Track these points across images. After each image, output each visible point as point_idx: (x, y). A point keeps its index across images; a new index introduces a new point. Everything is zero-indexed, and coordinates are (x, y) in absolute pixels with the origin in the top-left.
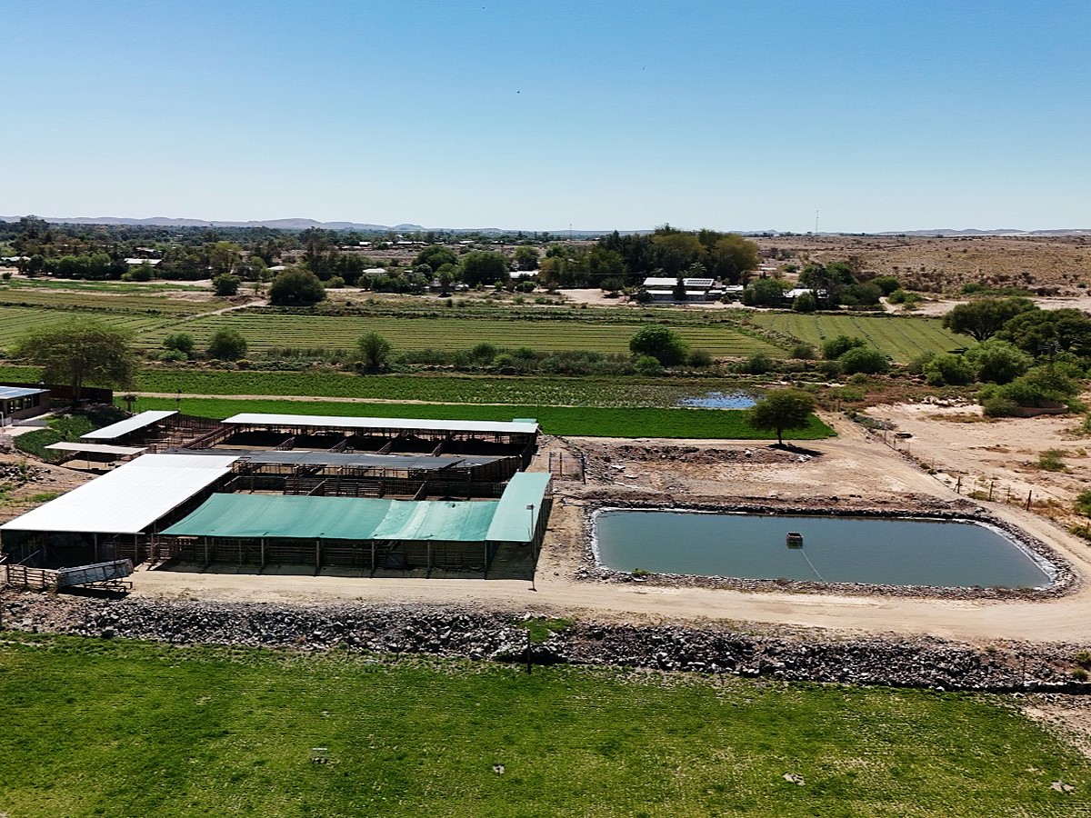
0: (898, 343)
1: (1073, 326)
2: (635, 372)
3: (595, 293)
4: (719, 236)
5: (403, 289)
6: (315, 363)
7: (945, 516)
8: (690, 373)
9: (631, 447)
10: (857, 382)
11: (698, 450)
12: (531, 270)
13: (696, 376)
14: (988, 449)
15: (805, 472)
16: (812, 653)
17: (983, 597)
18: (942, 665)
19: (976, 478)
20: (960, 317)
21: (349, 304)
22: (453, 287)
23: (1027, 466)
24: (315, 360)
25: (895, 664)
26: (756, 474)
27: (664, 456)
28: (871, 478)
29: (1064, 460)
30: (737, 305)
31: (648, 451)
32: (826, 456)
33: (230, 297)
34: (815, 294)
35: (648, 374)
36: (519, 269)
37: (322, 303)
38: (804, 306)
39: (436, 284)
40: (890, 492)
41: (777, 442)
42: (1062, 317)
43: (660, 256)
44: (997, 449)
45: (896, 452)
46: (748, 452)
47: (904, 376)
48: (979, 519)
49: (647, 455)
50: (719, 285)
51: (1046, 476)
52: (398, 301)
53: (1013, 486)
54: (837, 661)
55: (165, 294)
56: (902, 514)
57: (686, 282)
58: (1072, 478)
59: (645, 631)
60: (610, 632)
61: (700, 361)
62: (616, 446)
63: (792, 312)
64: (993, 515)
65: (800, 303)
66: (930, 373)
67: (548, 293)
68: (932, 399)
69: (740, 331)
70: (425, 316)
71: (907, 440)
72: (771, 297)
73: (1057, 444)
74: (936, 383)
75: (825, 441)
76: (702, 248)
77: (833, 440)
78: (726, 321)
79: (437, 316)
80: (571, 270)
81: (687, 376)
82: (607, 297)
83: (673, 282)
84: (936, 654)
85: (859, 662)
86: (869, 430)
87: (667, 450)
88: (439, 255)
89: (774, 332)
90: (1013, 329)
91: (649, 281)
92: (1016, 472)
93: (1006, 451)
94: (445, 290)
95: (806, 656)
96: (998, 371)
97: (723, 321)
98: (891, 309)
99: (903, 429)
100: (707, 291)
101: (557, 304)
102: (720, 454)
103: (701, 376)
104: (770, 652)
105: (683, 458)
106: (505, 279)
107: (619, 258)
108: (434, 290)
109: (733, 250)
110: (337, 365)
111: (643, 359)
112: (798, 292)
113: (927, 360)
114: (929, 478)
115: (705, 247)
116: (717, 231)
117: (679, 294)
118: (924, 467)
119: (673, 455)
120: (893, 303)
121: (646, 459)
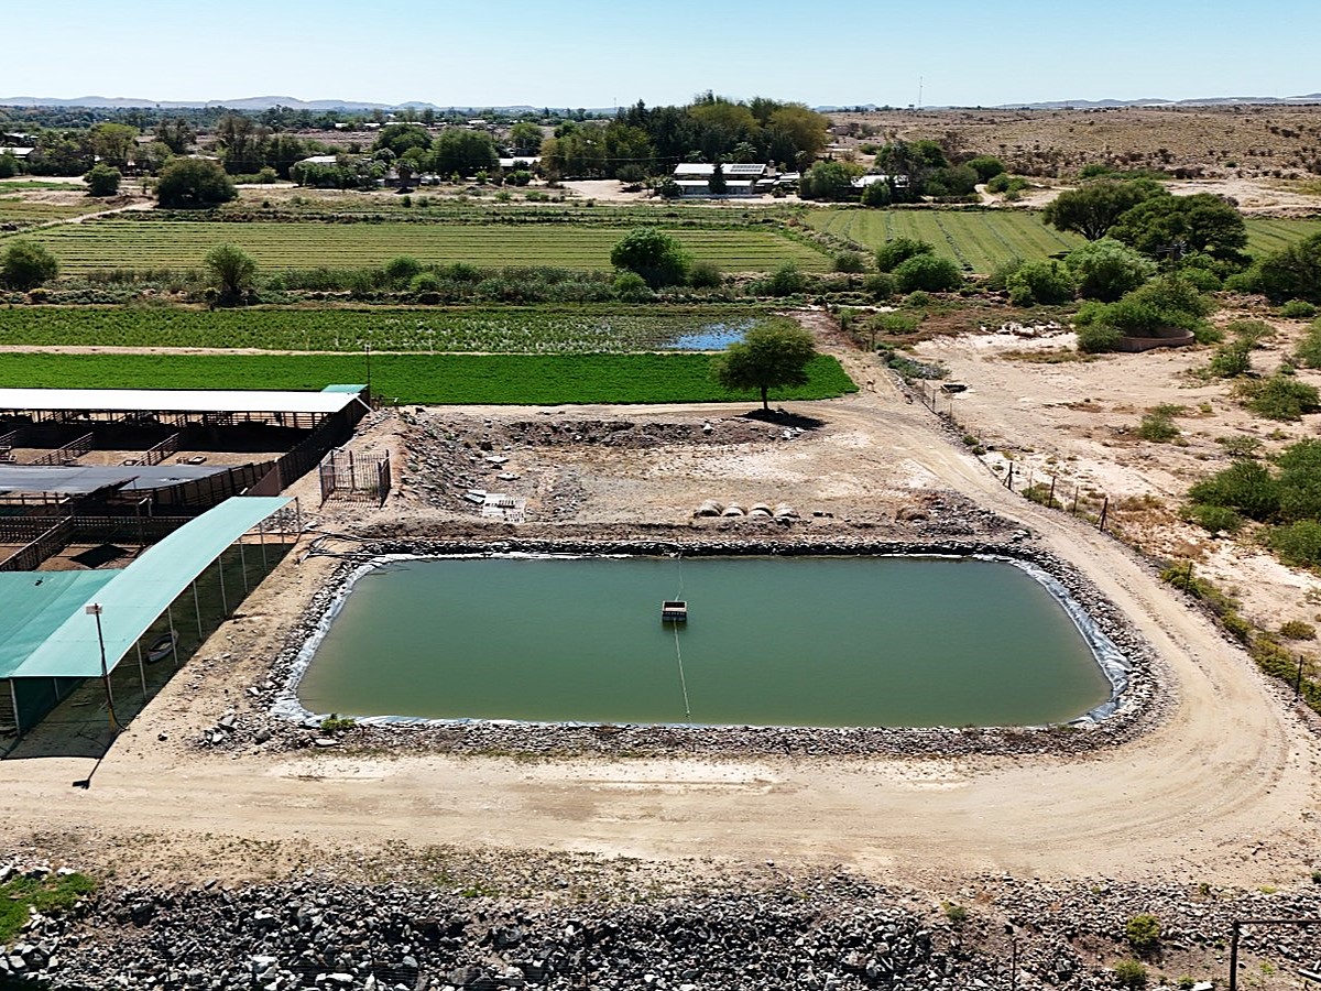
0: (986, 245)
1: (1210, 217)
2: (611, 297)
3: (610, 186)
4: (777, 108)
5: (350, 184)
6: (146, 292)
7: (961, 550)
8: (687, 296)
9: (530, 424)
10: (915, 304)
11: (633, 425)
12: (531, 155)
13: (696, 301)
14: (1071, 407)
15: (785, 458)
16: (589, 938)
17: (978, 750)
18: (852, 958)
19: (1044, 457)
20: (1065, 209)
21: (266, 205)
22: (419, 180)
23: (1123, 435)
24: (147, 287)
25: (756, 959)
26: (709, 464)
27: (579, 437)
28: (883, 465)
29: (1178, 422)
30: (793, 198)
31: (555, 429)
32: (828, 427)
33: (106, 198)
34: (891, 182)
35: (629, 300)
36: (516, 155)
37: (230, 204)
38: (877, 199)
39: (394, 176)
40: (904, 490)
41: (761, 405)
42: (1196, 205)
43: (697, 133)
44: (1086, 406)
45: (934, 417)
46: (708, 427)
47: (981, 293)
48: (1016, 554)
49: (554, 436)
50: (772, 172)
51: (1146, 452)
52: (337, 199)
53: (1097, 470)
54: (635, 956)
55: (20, 195)
56: (889, 549)
57: (727, 169)
58: (1186, 453)
59: (245, 899)
60: (169, 905)
61: (705, 280)
62: (507, 423)
63: (860, 207)
64: (1042, 545)
65: (870, 194)
66: (1016, 288)
67: (547, 186)
68: (1013, 326)
69: (786, 234)
70: (366, 219)
71: (957, 395)
72: (836, 189)
73: (1172, 395)
74: (1024, 303)
75: (837, 401)
76: (753, 122)
77: (848, 400)
78: (772, 221)
79: (382, 219)
80: (579, 155)
81: (683, 302)
82: (626, 190)
83: (709, 169)
84: (844, 932)
85: (681, 957)
86: (906, 380)
87: (584, 428)
88: (407, 137)
89: (827, 234)
90: (1131, 223)
91: (682, 169)
92: (1106, 445)
93: (1098, 410)
94: (404, 185)
95: (571, 947)
96: (1106, 283)
97: (764, 222)
98: (988, 199)
99: (957, 377)
100: (755, 181)
101: (554, 200)
102: (664, 432)
103: (703, 300)
104: (498, 942)
105: (608, 439)
106: (492, 167)
107: (643, 137)
108: (390, 183)
109: (794, 126)
110: (179, 294)
111: (626, 276)
112: (870, 180)
113: (1013, 270)
114: (969, 461)
115: (759, 121)
116: (775, 100)
117: (717, 185)
118: (969, 442)
119: (592, 434)
120: (993, 192)
121: (550, 443)
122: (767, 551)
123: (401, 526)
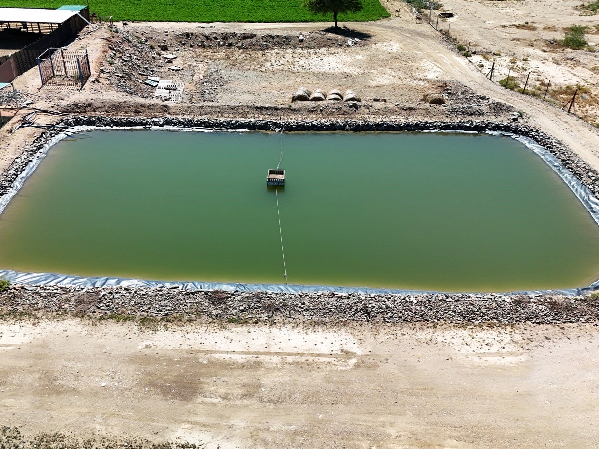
7: (477, 128)
9: (192, 34)
11: (255, 36)
14: (518, 27)
15: (349, 58)
19: (508, 59)
23: (553, 45)
26: (302, 62)
27: (221, 43)
28: (410, 63)
29: (586, 37)
31: (207, 38)
32: (374, 38)
40: (424, 80)
41: (333, 24)
44: (525, 26)
45: (437, 33)
46: (301, 37)
48: (516, 131)
49: (206, 42)
51: (570, 56)
53: (542, 68)
56: (427, 126)
58: (595, 57)
62: (178, 33)
64: (532, 123)
71: (449, 20)
73: (577, 20)
75: (378, 23)
77: (384, 22)
86: (418, 11)
87: (225, 37)
92: (544, 51)
93: (534, 29)
99: (447, 9)
105: (240, 45)
114: (462, 61)
118: (461, 48)
119: (230, 41)
121: (204, 47)
122: (342, 128)
123: (90, 105)
